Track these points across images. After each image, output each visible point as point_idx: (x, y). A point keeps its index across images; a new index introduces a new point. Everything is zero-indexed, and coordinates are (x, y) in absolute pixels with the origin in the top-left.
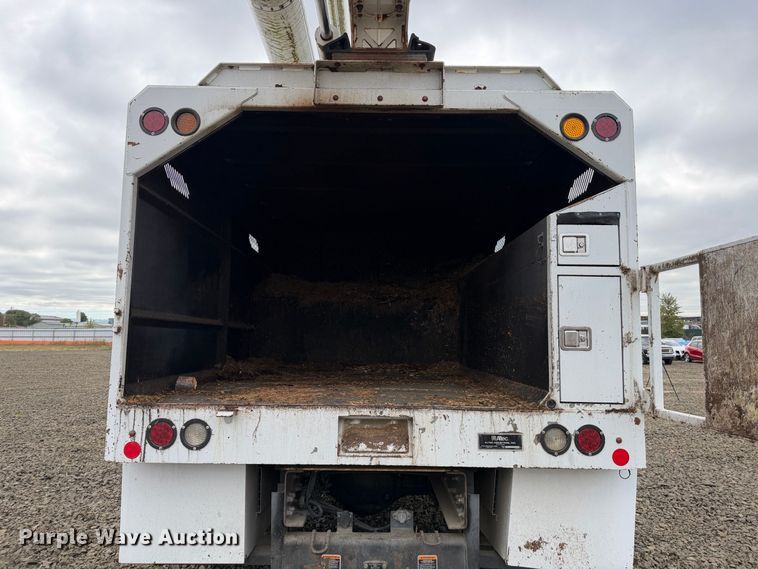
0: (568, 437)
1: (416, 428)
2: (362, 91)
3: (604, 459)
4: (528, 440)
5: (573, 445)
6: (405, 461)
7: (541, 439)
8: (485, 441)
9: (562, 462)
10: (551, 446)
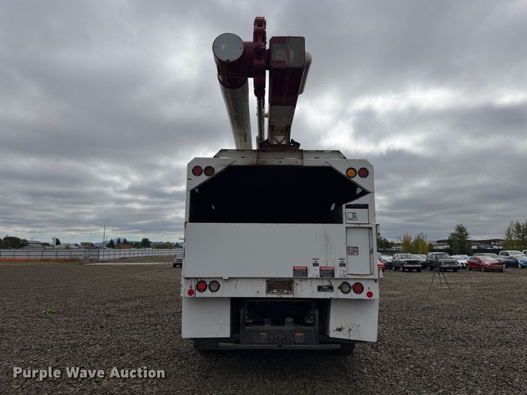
0: (350, 287)
1: (295, 284)
2: (274, 160)
3: (363, 296)
4: (335, 288)
5: (352, 290)
6: (291, 296)
7: (340, 288)
8: (320, 289)
9: (348, 296)
10: (344, 290)
